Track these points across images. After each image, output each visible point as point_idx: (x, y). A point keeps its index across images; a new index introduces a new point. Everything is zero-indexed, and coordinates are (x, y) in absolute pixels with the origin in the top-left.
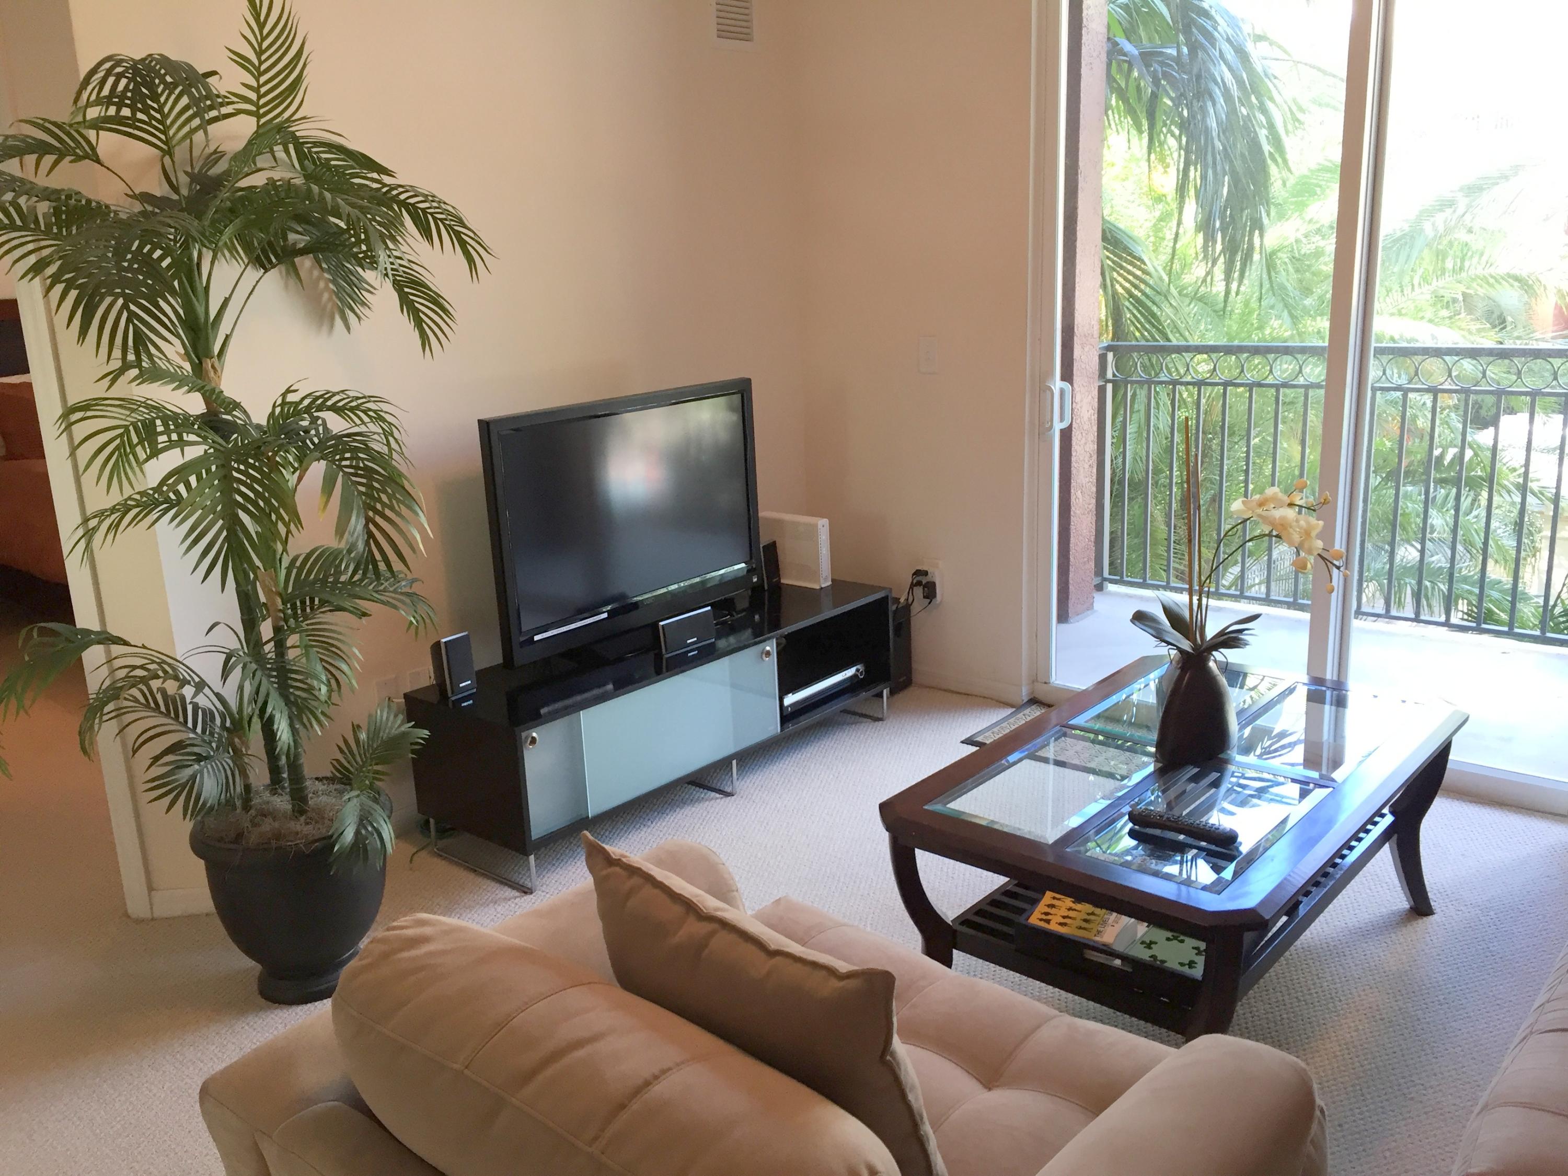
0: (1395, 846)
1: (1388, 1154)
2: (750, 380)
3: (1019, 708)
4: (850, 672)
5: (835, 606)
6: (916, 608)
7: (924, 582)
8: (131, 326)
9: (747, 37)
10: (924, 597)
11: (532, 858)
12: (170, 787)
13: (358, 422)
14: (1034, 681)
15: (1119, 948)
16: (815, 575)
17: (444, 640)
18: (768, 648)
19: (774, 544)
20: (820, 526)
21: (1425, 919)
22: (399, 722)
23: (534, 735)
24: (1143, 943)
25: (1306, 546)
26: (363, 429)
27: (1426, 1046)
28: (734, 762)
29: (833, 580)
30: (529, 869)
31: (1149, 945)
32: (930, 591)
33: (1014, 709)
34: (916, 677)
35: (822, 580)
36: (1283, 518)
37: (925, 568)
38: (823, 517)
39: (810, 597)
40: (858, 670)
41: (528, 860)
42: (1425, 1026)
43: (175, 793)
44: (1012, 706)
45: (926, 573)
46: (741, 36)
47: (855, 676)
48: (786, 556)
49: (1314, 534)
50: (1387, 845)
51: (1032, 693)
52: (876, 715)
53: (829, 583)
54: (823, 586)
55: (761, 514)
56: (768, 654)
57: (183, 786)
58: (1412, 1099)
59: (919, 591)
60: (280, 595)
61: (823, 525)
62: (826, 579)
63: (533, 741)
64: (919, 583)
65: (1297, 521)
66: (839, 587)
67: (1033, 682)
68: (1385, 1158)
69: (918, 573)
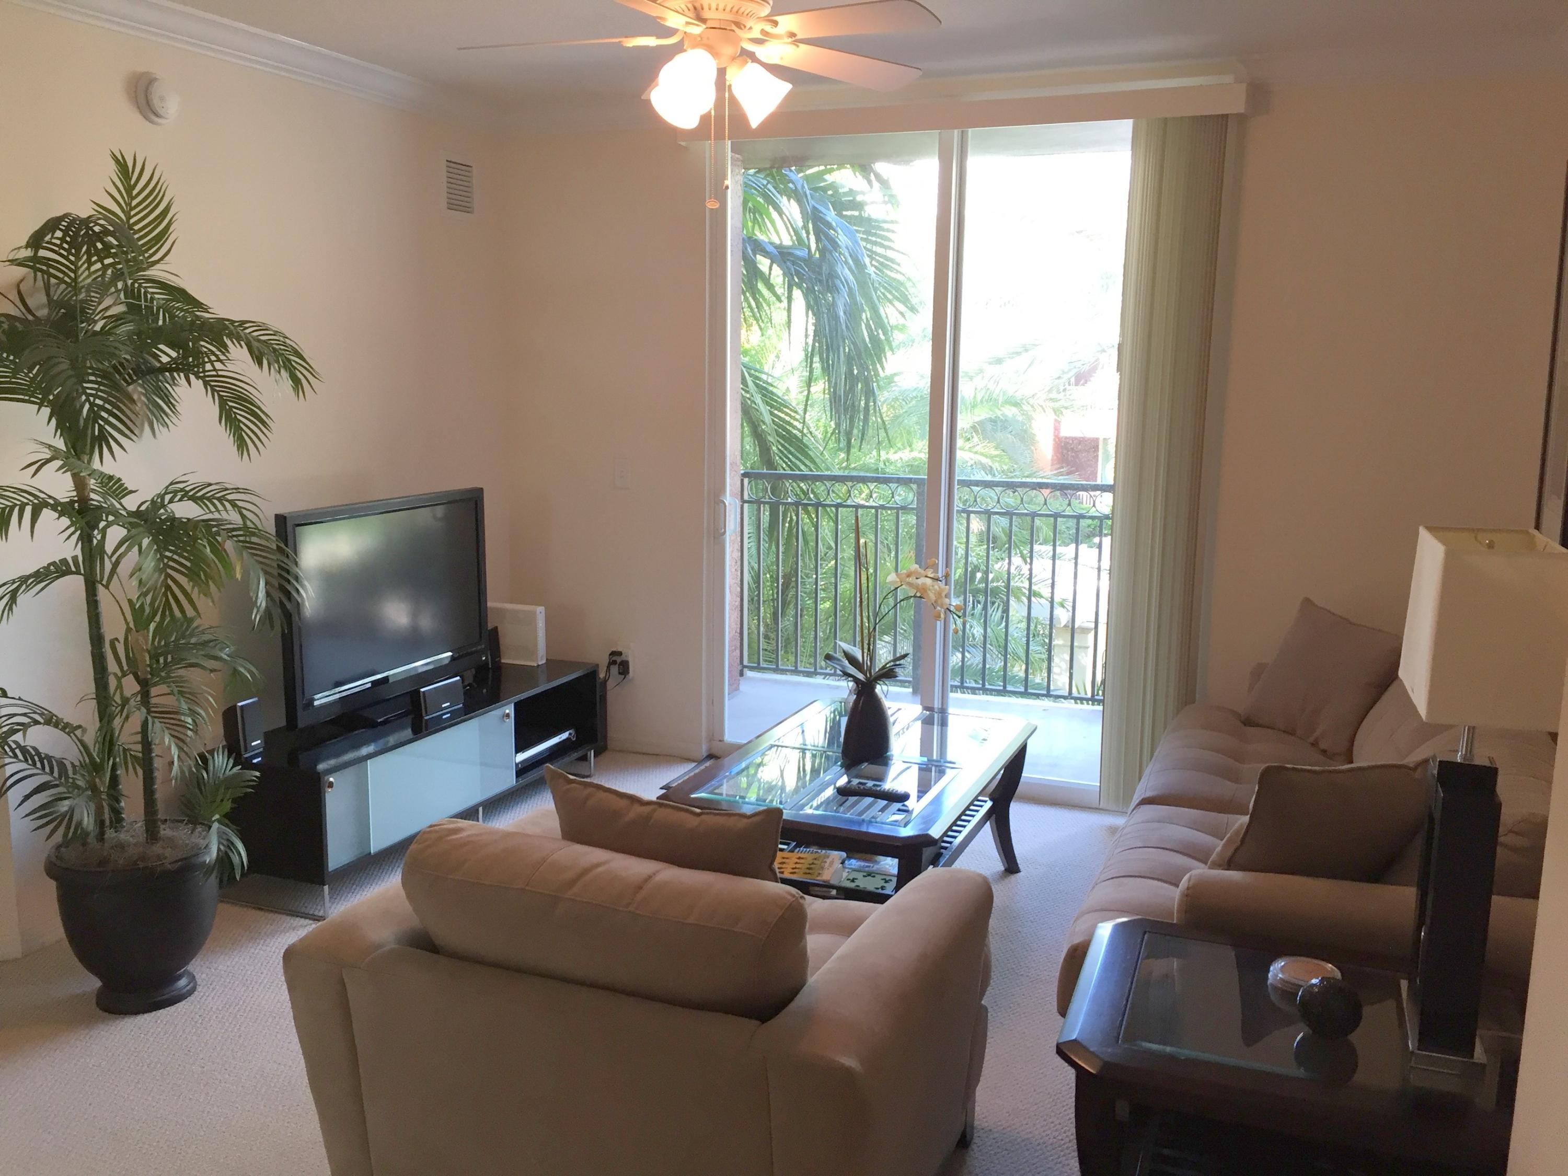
0: (994, 823)
1: (1012, 1005)
2: (482, 489)
3: (700, 762)
4: (564, 736)
5: (549, 681)
6: (610, 684)
7: (619, 661)
8: (97, 425)
9: (468, 209)
10: (620, 673)
11: (326, 888)
12: (51, 817)
13: (213, 509)
14: (711, 739)
15: (834, 882)
16: (533, 653)
17: (240, 704)
18: (507, 711)
19: (496, 628)
20: (538, 612)
21: (1015, 875)
22: (231, 765)
23: (331, 779)
24: (848, 880)
25: (939, 602)
26: (216, 516)
27: (1026, 946)
28: (481, 809)
29: (547, 659)
30: (323, 897)
31: (853, 881)
32: (624, 669)
33: (696, 764)
34: (610, 744)
35: (539, 659)
36: (924, 584)
37: (619, 650)
38: (541, 605)
39: (527, 674)
40: (570, 734)
41: (323, 890)
42: (1024, 935)
43: (55, 823)
44: (694, 761)
45: (620, 654)
46: (462, 208)
47: (568, 739)
48: (507, 639)
49: (943, 595)
50: (988, 823)
51: (710, 749)
52: (583, 773)
53: (544, 661)
54: (540, 663)
55: (489, 604)
56: (508, 715)
57: (64, 815)
58: (1022, 975)
59: (615, 670)
60: (149, 652)
61: (540, 610)
62: (542, 659)
63: (331, 785)
64: (614, 662)
65: (933, 586)
66: (554, 666)
67: (710, 741)
68: (1010, 1008)
69: (613, 653)
